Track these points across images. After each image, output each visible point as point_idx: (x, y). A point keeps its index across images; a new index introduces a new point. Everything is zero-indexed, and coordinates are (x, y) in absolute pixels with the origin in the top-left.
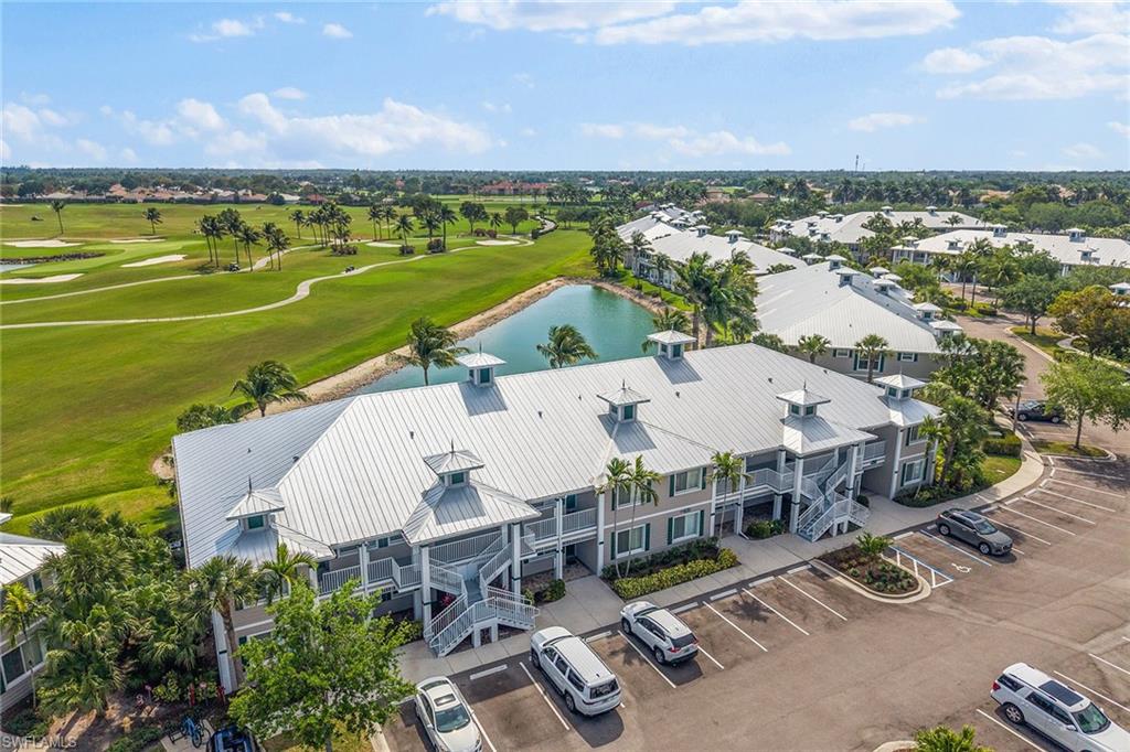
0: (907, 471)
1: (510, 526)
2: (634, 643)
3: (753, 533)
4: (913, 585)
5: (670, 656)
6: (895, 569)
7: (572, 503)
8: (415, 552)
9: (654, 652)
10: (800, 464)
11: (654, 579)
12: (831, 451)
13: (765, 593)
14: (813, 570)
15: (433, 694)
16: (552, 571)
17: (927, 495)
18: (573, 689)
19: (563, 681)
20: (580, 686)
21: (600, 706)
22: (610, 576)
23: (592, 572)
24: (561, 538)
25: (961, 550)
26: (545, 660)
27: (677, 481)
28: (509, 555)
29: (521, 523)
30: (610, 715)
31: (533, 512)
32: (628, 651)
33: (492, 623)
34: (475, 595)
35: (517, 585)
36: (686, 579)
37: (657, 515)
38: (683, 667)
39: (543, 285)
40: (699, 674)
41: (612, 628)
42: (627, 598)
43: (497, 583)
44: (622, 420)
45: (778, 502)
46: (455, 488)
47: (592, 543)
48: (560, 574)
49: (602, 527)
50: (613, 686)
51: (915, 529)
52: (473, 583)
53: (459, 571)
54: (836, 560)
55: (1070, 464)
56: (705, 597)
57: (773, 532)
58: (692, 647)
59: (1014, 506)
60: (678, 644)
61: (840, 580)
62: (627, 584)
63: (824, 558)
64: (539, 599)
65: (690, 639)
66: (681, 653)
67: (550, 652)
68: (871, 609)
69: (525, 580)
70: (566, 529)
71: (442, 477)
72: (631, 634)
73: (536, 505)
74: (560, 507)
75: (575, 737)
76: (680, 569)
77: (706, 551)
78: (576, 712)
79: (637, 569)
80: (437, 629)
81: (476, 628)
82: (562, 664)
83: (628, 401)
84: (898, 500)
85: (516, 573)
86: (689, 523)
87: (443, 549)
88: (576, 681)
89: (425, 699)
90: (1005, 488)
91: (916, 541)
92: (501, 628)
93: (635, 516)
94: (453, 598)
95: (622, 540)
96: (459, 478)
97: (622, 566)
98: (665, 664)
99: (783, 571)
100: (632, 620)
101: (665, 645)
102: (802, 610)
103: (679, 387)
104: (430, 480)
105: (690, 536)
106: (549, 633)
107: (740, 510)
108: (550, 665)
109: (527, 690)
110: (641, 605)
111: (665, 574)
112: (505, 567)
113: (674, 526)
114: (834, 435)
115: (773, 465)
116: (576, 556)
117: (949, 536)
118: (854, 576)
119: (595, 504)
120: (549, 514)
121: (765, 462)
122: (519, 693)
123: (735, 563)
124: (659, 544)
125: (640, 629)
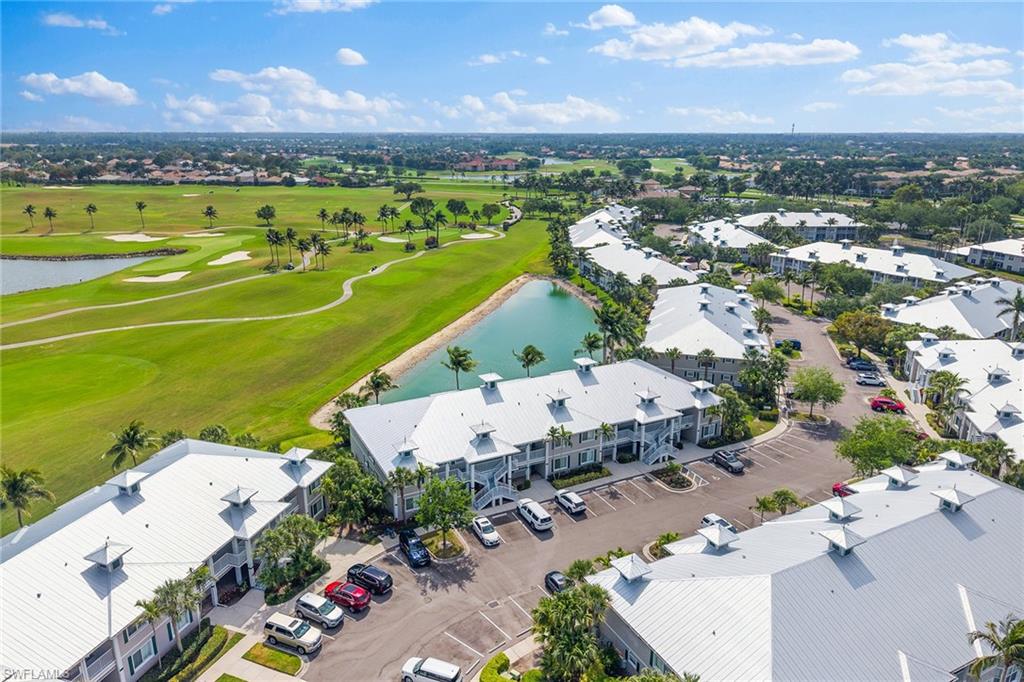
0: (705, 430)
1: (507, 457)
2: (560, 506)
3: (621, 461)
4: (689, 484)
5: (574, 511)
6: (684, 478)
7: (534, 446)
8: (468, 466)
9: (568, 510)
10: (644, 427)
11: (571, 480)
12: (663, 420)
13: (621, 487)
14: (646, 478)
15: (480, 521)
16: (525, 477)
17: (714, 442)
18: (533, 520)
19: (530, 518)
20: (537, 519)
21: (544, 527)
22: (551, 479)
23: (543, 478)
24: (529, 462)
25: (721, 470)
26: (523, 511)
27: (583, 436)
28: (507, 468)
29: (512, 455)
30: (548, 530)
31: (517, 450)
32: (557, 509)
33: (500, 497)
34: (493, 486)
35: (510, 481)
36: (585, 481)
37: (574, 451)
38: (580, 515)
39: (514, 282)
40: (586, 518)
41: (551, 501)
42: (558, 489)
43: (501, 480)
44: (558, 407)
45: (635, 445)
46: (484, 439)
47: (543, 464)
48: (528, 478)
49: (547, 457)
50: (550, 519)
51: (701, 460)
52: (492, 480)
53: (485, 475)
54: (657, 474)
55: (802, 426)
56: (593, 489)
57: (630, 460)
58: (583, 507)
59: (758, 449)
60: (577, 505)
61: (658, 483)
62: (558, 482)
63: (652, 473)
64: (520, 488)
65: (583, 503)
66: (579, 509)
67: (525, 508)
68: (666, 494)
69: (513, 480)
70: (531, 458)
71: (478, 435)
72: (559, 503)
73: (518, 447)
74: (528, 448)
75: (535, 538)
76: (583, 476)
77: (597, 468)
78: (536, 530)
79: (564, 476)
80: (477, 499)
81: (494, 499)
82: (530, 512)
83: (561, 398)
84: (699, 445)
85: (510, 477)
86: (590, 455)
87: (479, 466)
88: (535, 516)
89: (477, 523)
90: (758, 439)
91: (700, 466)
92: (504, 499)
93: (562, 453)
94: (483, 486)
95: (558, 463)
96: (485, 435)
97: (557, 475)
98: (572, 514)
99: (631, 478)
100: (559, 497)
101: (572, 506)
102: (635, 494)
103: (587, 388)
104: (473, 436)
105: (589, 461)
106: (524, 501)
107: (615, 450)
108: (524, 513)
109: (516, 522)
110: (563, 491)
111: (576, 478)
112: (503, 475)
113: (582, 457)
114: (661, 414)
115: (632, 429)
116: (536, 470)
117: (716, 463)
118: (664, 481)
119: (544, 447)
120: (523, 451)
121: (629, 426)
122: (512, 523)
123: (609, 474)
124: (574, 465)
125: (563, 501)
